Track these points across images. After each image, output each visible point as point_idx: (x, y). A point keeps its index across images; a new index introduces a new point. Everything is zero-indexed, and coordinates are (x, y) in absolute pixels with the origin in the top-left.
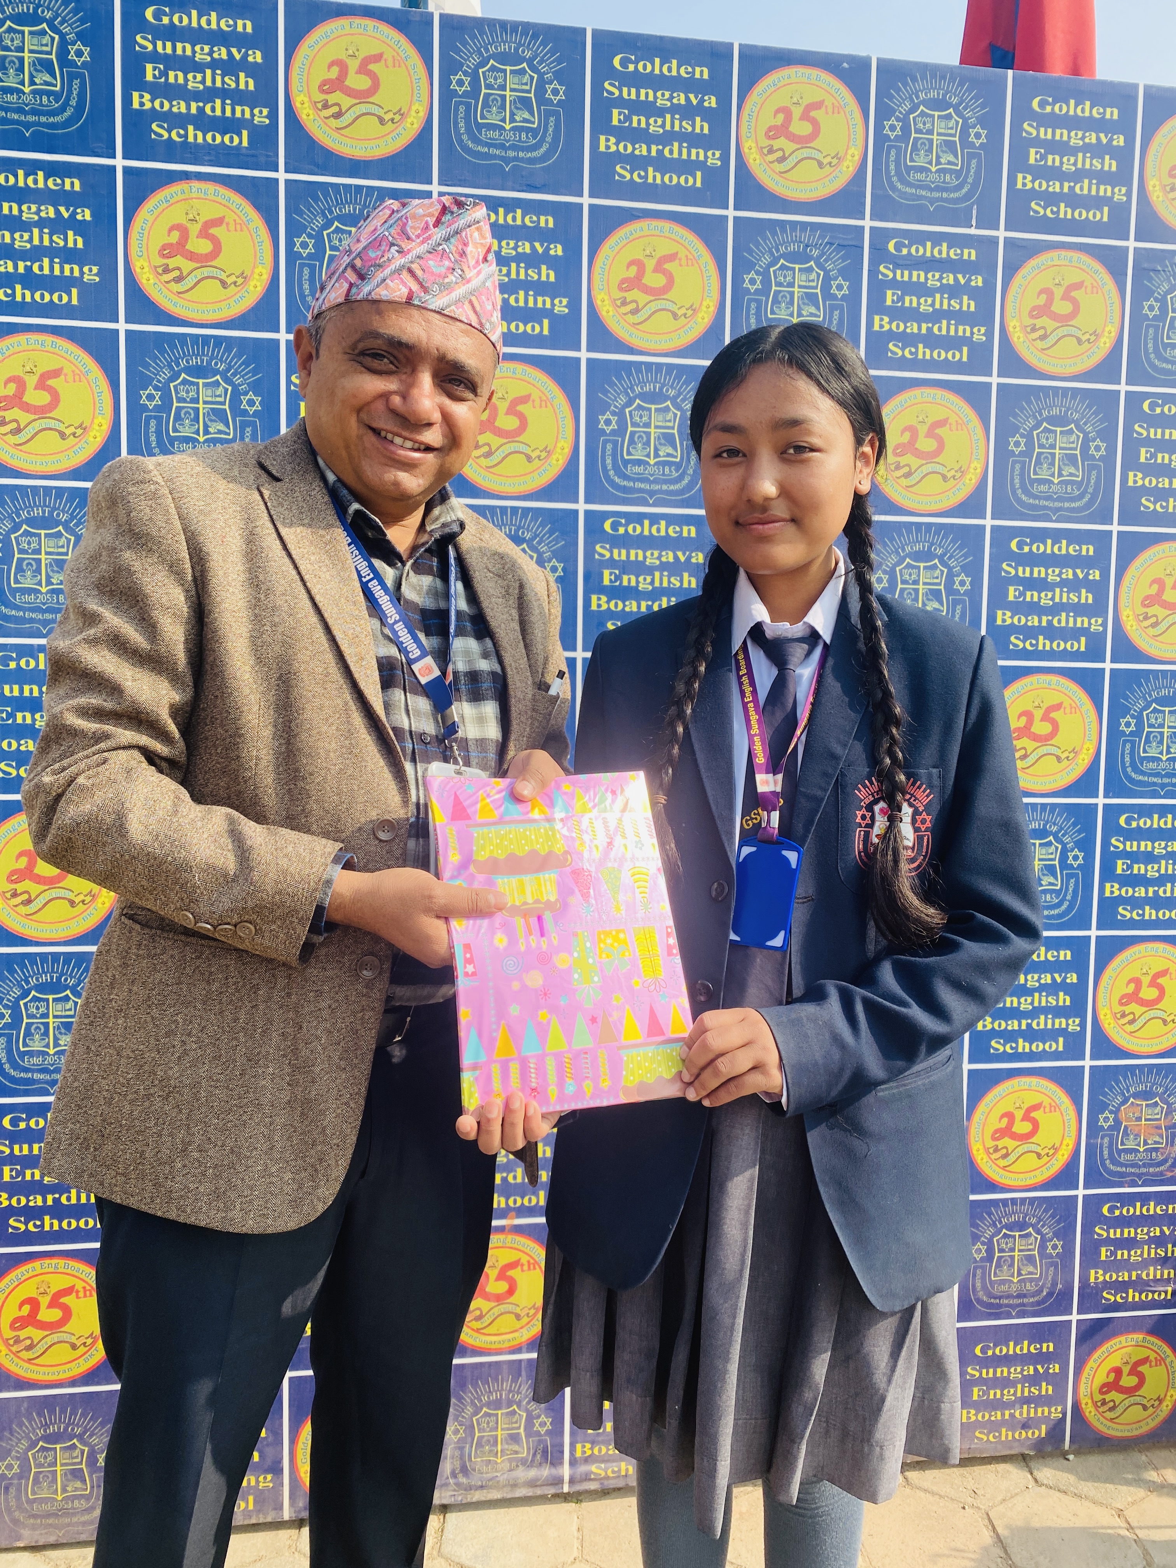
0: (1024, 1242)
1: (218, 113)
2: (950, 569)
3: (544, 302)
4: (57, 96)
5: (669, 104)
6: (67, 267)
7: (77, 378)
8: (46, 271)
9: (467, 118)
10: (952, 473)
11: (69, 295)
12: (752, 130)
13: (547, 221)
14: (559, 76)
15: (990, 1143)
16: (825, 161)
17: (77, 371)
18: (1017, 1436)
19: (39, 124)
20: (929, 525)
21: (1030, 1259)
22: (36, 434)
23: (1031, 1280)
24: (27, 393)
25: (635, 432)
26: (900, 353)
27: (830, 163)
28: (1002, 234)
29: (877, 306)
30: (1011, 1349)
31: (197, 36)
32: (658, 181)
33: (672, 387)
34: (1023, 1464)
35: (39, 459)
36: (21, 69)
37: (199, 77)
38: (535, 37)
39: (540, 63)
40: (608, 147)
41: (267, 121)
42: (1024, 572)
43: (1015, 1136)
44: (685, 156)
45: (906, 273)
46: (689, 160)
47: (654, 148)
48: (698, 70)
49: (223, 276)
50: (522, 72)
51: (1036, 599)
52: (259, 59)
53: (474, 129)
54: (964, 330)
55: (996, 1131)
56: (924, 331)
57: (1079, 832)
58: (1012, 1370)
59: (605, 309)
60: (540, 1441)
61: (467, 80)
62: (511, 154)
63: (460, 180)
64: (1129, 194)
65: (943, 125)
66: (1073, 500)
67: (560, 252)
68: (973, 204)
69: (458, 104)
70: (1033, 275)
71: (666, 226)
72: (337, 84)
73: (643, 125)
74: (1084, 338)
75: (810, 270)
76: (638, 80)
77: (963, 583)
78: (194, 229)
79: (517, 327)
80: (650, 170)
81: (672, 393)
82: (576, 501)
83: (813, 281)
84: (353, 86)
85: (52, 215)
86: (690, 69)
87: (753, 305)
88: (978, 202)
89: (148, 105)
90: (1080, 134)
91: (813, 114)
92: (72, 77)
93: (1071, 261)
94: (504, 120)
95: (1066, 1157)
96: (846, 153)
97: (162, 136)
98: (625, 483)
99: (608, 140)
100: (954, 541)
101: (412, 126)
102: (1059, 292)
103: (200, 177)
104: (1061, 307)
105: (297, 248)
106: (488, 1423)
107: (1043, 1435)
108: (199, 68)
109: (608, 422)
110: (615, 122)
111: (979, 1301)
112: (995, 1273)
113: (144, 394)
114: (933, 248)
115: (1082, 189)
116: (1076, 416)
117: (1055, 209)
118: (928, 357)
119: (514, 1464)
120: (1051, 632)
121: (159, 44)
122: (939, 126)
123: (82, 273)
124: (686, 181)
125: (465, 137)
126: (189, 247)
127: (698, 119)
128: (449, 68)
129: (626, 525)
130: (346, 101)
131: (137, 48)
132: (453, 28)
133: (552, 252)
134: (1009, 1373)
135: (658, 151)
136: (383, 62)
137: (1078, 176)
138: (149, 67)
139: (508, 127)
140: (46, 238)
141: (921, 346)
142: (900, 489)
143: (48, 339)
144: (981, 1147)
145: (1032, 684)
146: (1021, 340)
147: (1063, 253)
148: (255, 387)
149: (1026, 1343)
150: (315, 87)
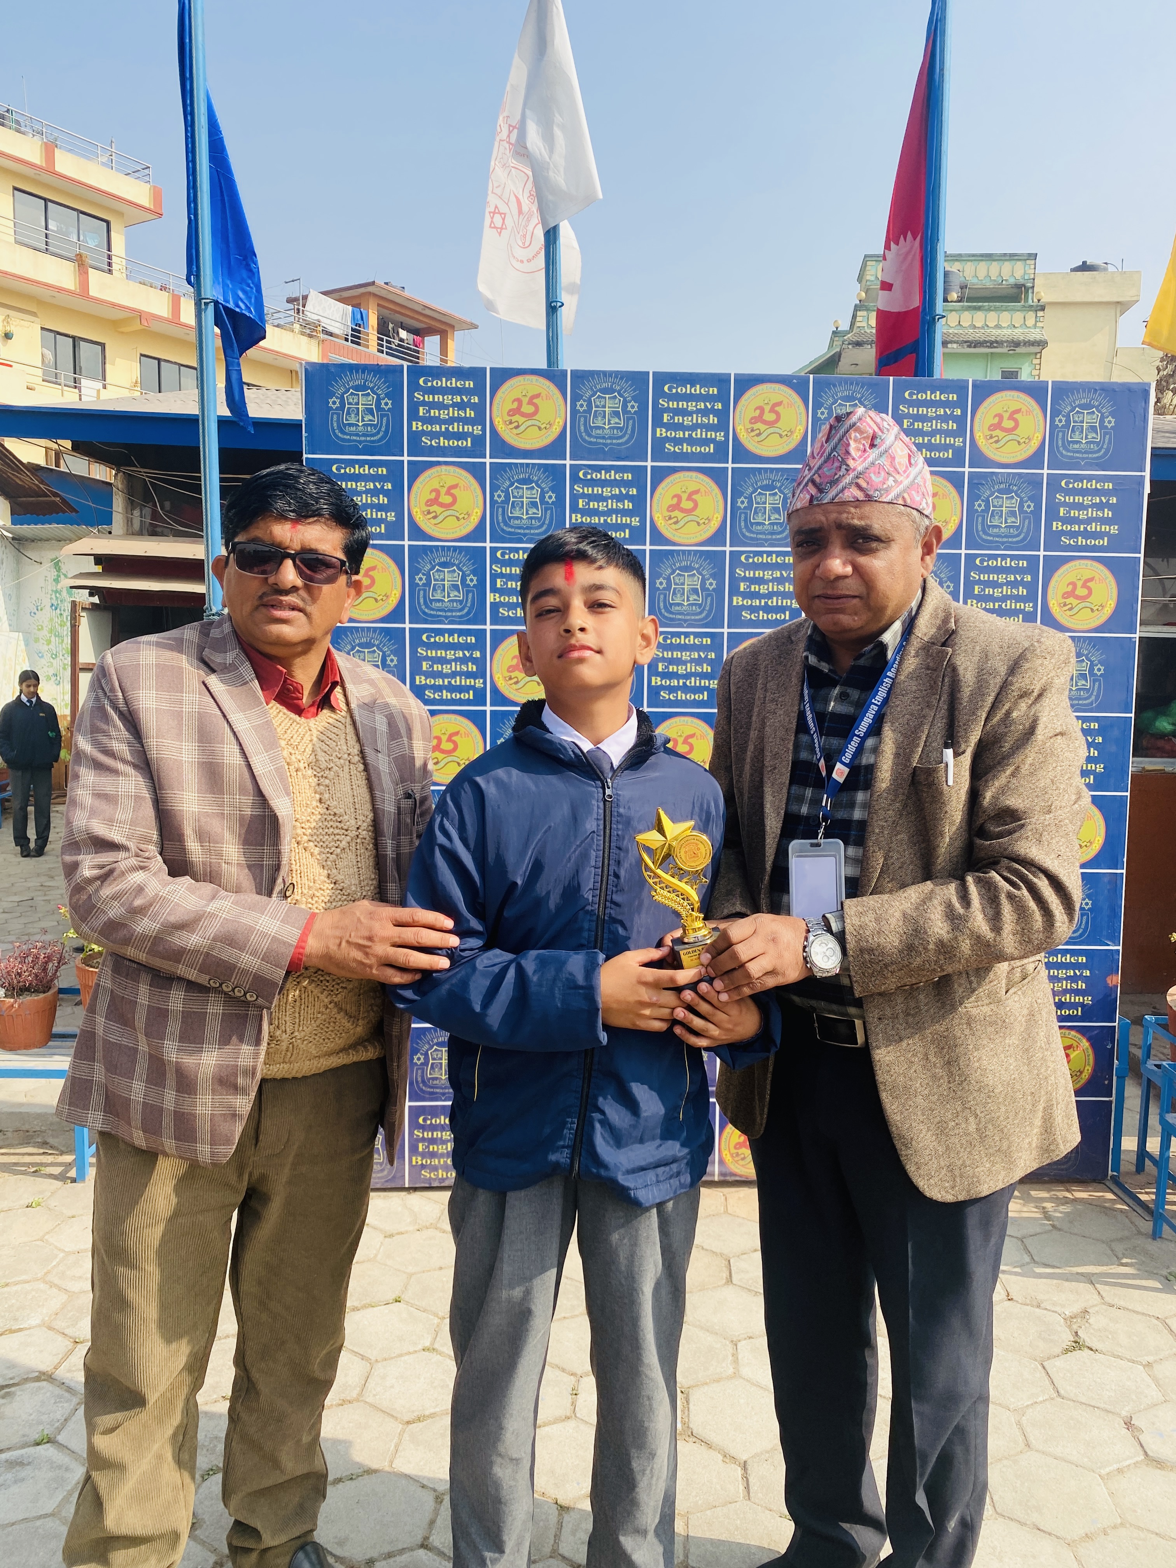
1: (456, 430)
3: (626, 520)
4: (375, 426)
5: (695, 409)
6: (379, 514)
9: (585, 424)
12: (742, 421)
13: (628, 476)
14: (634, 399)
16: (784, 434)
17: (384, 567)
19: (366, 441)
25: (676, 588)
31: (444, 391)
32: (689, 451)
33: (697, 563)
35: (365, 613)
36: (358, 414)
37: (446, 412)
38: (622, 378)
39: (624, 392)
40: (661, 434)
41: (481, 433)
44: (704, 436)
46: (706, 438)
48: (711, 389)
49: (458, 515)
50: (615, 397)
52: (477, 401)
53: (588, 430)
59: (660, 523)
61: (585, 404)
62: (609, 441)
63: (581, 457)
64: (964, 442)
69: (580, 417)
71: (694, 474)
72: (516, 411)
73: (681, 421)
75: (775, 494)
76: (678, 397)
78: (443, 491)
80: (685, 445)
83: (777, 500)
84: (525, 411)
85: (372, 487)
86: (707, 389)
87: (743, 516)
89: (420, 428)
90: (934, 410)
91: (776, 409)
94: (605, 424)
96: (796, 429)
97: (427, 443)
98: (671, 615)
99: (661, 430)
101: (556, 430)
103: (447, 463)
105: (496, 498)
109: (661, 583)
110: (665, 420)
113: (417, 578)
115: (935, 441)
121: (426, 396)
123: (387, 516)
124: (705, 449)
125: (584, 434)
126: (440, 500)
127: (711, 416)
128: (575, 398)
129: (671, 638)
130: (521, 420)
131: (415, 400)
132: (578, 377)
133: (631, 493)
135: (689, 434)
136: (541, 397)
137: (933, 433)
138: (421, 409)
139: (607, 427)
140: (369, 499)
148: (474, 572)
150: (505, 413)
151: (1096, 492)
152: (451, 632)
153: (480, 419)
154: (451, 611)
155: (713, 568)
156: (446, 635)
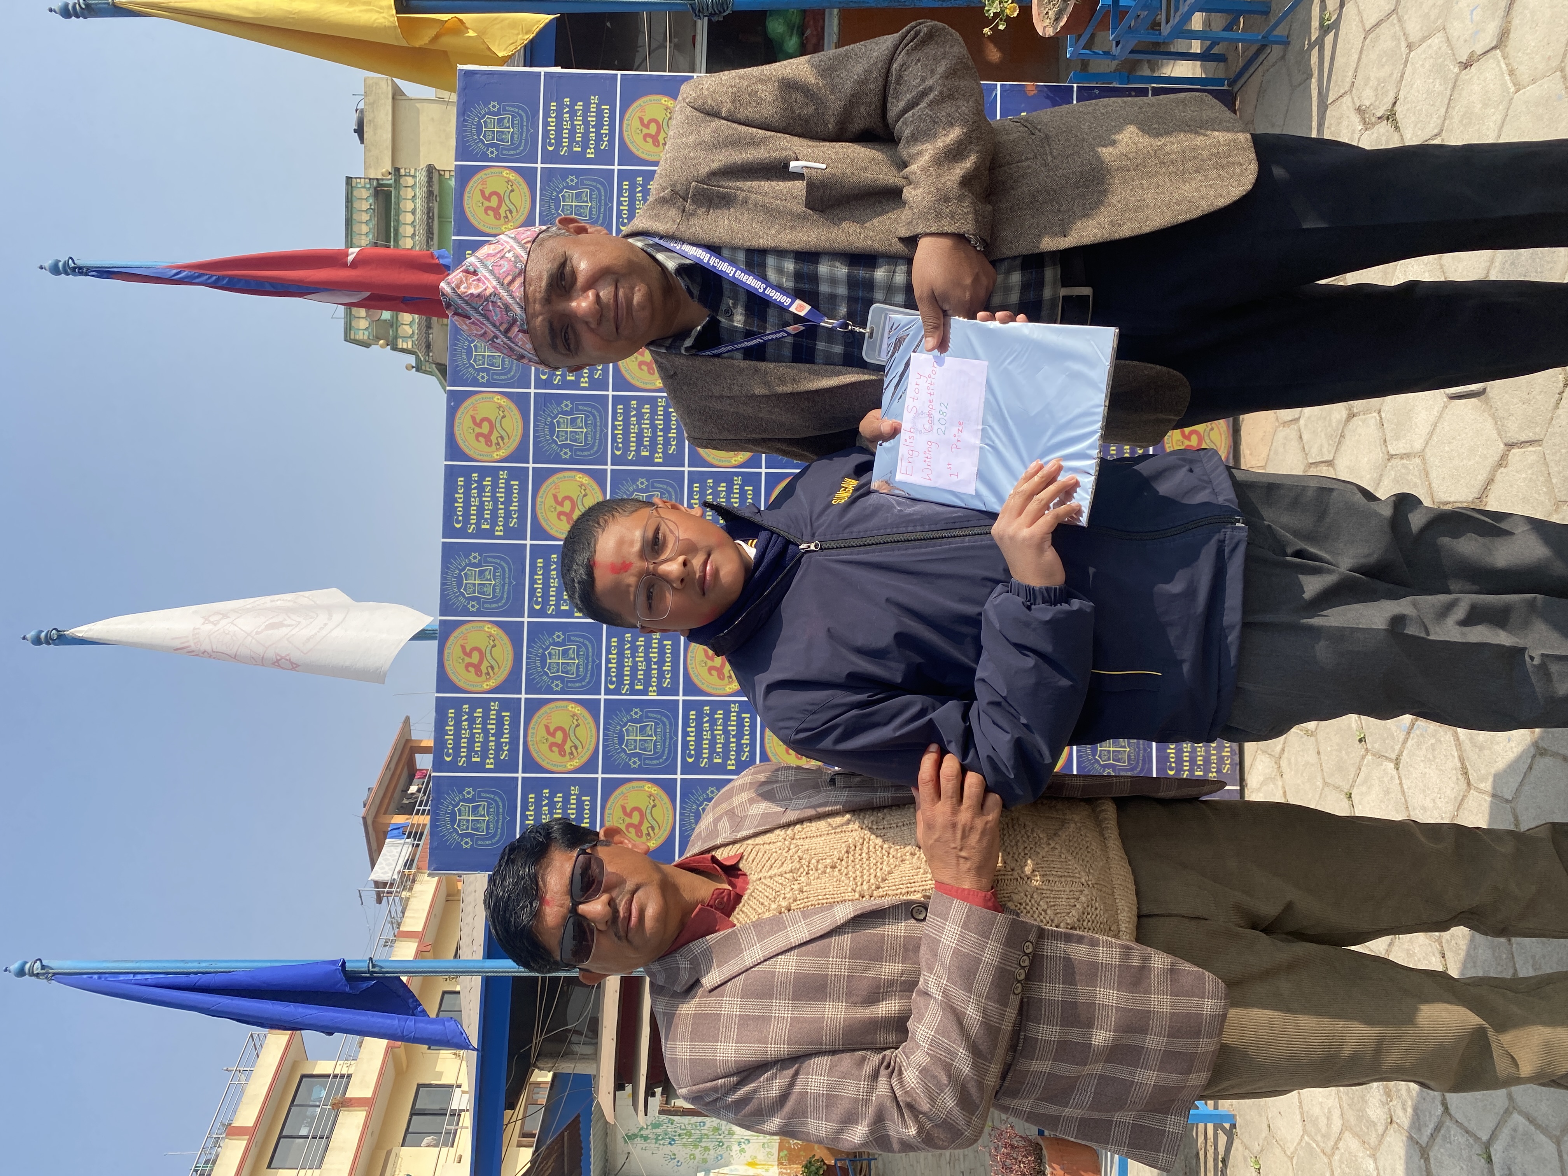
1: (494, 727)
4: (489, 804)
5: (477, 498)
6: (572, 801)
7: (626, 798)
9: (490, 603)
11: (585, 801)
12: (489, 454)
13: (540, 562)
16: (502, 414)
17: (623, 798)
19: (503, 813)
27: (503, 412)
31: (457, 737)
32: (517, 504)
33: (621, 496)
35: (666, 818)
36: (478, 821)
37: (477, 736)
38: (448, 568)
39: (461, 566)
40: (501, 531)
41: (497, 703)
44: (503, 490)
46: (505, 488)
48: (459, 483)
49: (574, 726)
50: (466, 574)
52: (467, 706)
53: (496, 600)
61: (472, 603)
62: (507, 580)
63: (521, 607)
69: (484, 608)
71: (539, 500)
72: (477, 668)
73: (489, 512)
76: (466, 515)
78: (551, 739)
80: (511, 508)
81: (625, 496)
83: (564, 420)
84: (477, 660)
86: (459, 487)
89: (492, 760)
91: (478, 421)
94: (490, 584)
96: (497, 403)
97: (506, 754)
99: (497, 531)
103: (525, 737)
105: (558, 689)
110: (488, 527)
113: (633, 766)
121: (462, 754)
123: (574, 794)
124: (516, 489)
125: (500, 604)
130: (485, 664)
131: (465, 765)
132: (446, 609)
135: (501, 504)
136: (465, 645)
138: (473, 760)
139: (494, 582)
148: (628, 711)
150: (479, 679)
151: (559, 119)
152: (685, 734)
153: (484, 704)
154: (665, 733)
156: (688, 738)
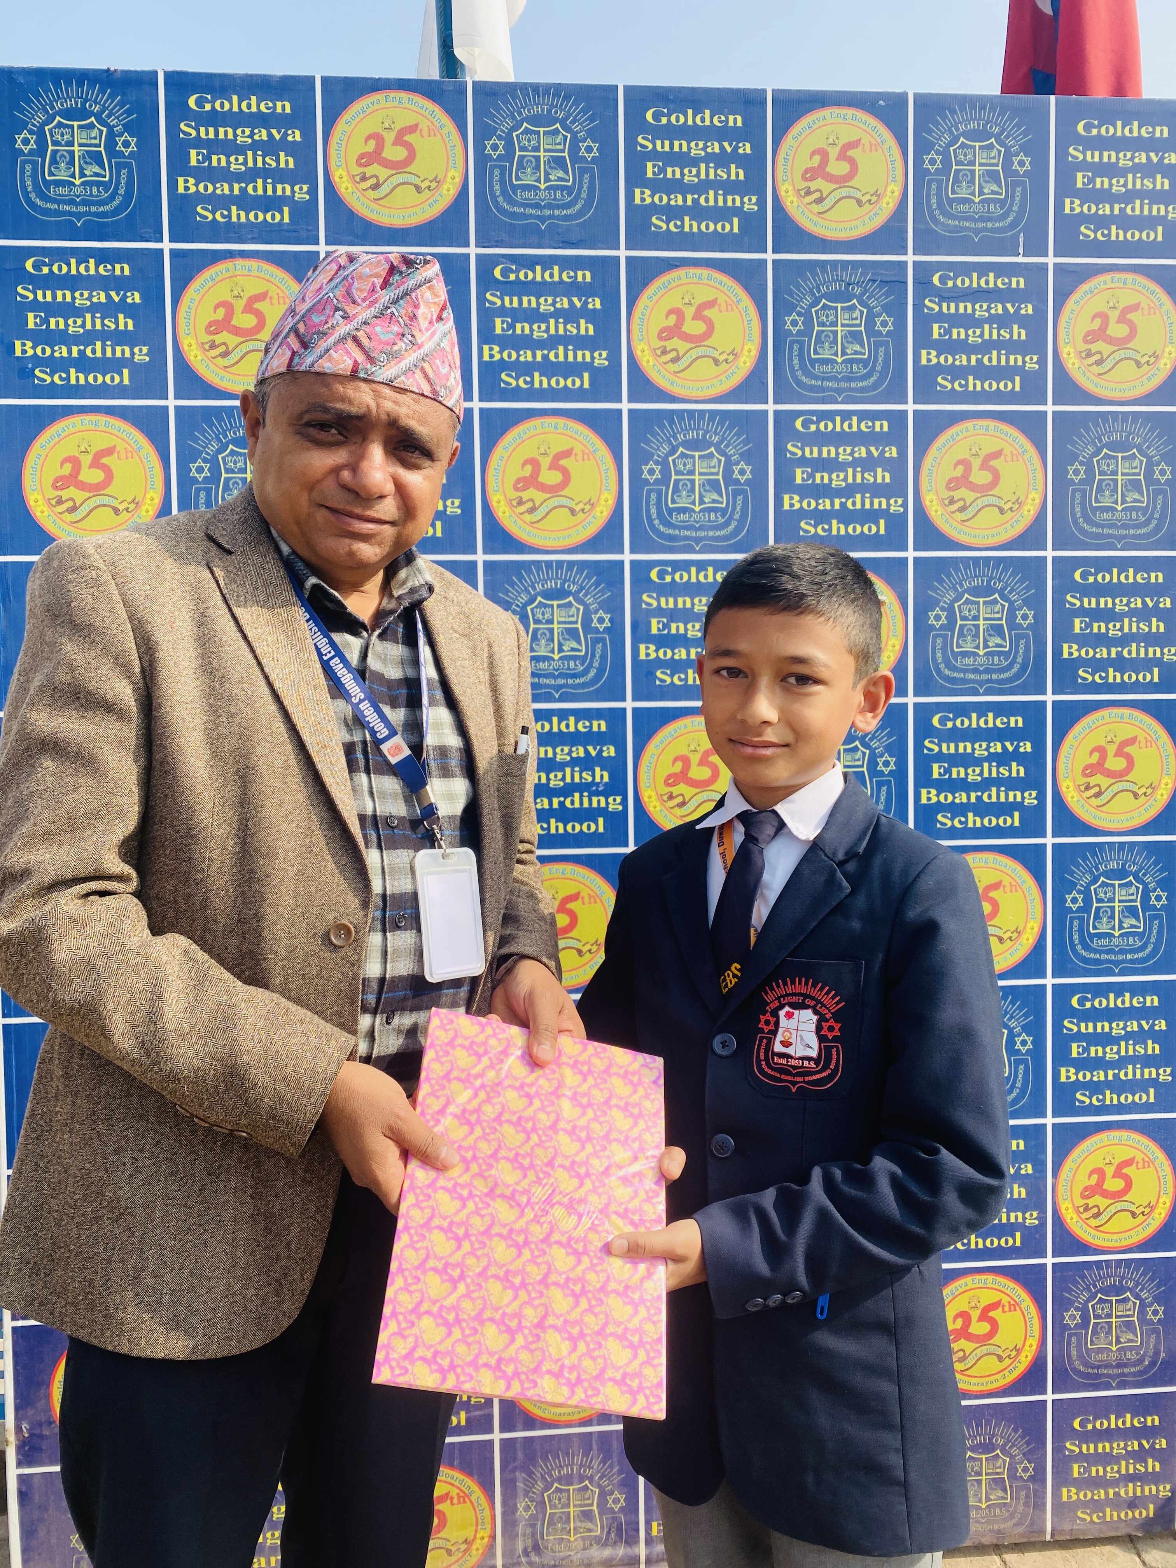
0: (1121, 1308)
1: (260, 192)
2: (1011, 603)
3: (584, 356)
4: (106, 186)
5: (703, 153)
6: (118, 349)
7: (129, 455)
8: (99, 354)
9: (502, 181)
10: (1010, 505)
11: (121, 375)
12: (789, 174)
13: (585, 276)
14: (592, 134)
15: (1080, 1202)
16: (864, 199)
17: (130, 449)
18: (1122, 1516)
19: (89, 213)
20: (987, 559)
21: (1129, 1326)
22: (91, 511)
23: (1131, 1349)
24: (82, 472)
25: (680, 480)
26: (949, 386)
27: (869, 201)
28: (1051, 260)
29: (923, 340)
30: (1113, 1421)
31: (236, 120)
32: (695, 229)
33: (716, 434)
34: (1130, 1546)
36: (71, 163)
37: (241, 159)
38: (567, 97)
39: (573, 122)
40: (643, 200)
41: (307, 197)
42: (1089, 603)
43: (1106, 1194)
44: (721, 203)
45: (953, 305)
46: (725, 207)
47: (689, 198)
48: (731, 118)
50: (556, 132)
51: (1103, 630)
52: (298, 138)
53: (510, 191)
54: (1015, 360)
55: (1086, 1189)
56: (973, 362)
57: (1161, 871)
58: (1115, 1445)
59: (645, 359)
60: (614, 1519)
61: (501, 144)
62: (547, 212)
63: (497, 241)
65: (985, 155)
66: (1138, 526)
67: (598, 306)
68: (1019, 232)
69: (493, 168)
70: (1086, 299)
71: (704, 272)
72: (374, 157)
73: (678, 176)
74: (1143, 360)
75: (852, 308)
77: (1025, 617)
78: (239, 305)
79: (558, 383)
80: (687, 219)
81: (716, 439)
82: (622, 552)
83: (856, 319)
84: (390, 157)
85: (103, 299)
86: (723, 118)
87: (796, 347)
88: (1024, 230)
89: (193, 189)
90: (1129, 155)
91: (850, 153)
92: (119, 167)
93: (1125, 283)
94: (538, 180)
95: (1163, 1215)
96: (885, 190)
97: (207, 218)
98: (671, 531)
99: (643, 193)
100: (1013, 575)
101: (449, 191)
102: (1114, 315)
103: (243, 254)
104: (1117, 330)
106: (560, 1499)
107: (1151, 1515)
108: (241, 150)
109: (651, 472)
110: (650, 174)
111: (1075, 1370)
112: (1092, 1341)
113: (193, 467)
114: (979, 279)
115: (1133, 209)
116: (1138, 440)
117: (1106, 232)
118: (979, 388)
119: (588, 1542)
120: (1120, 664)
121: (202, 130)
122: (981, 157)
123: (133, 354)
124: (723, 227)
125: (500, 199)
126: (234, 322)
127: (733, 166)
128: (483, 133)
129: (673, 573)
130: (383, 173)
131: (182, 136)
133: (590, 306)
134: (1112, 1448)
135: (693, 200)
136: (418, 132)
137: (1129, 197)
139: (542, 187)
140: (98, 322)
141: (971, 378)
142: (955, 524)
143: (101, 419)
144: (1070, 1206)
145: (1103, 718)
146: (1077, 366)
147: (1117, 276)
149: (1128, 1416)
150: (352, 160)
153: (304, 172)
155: (745, 442)
